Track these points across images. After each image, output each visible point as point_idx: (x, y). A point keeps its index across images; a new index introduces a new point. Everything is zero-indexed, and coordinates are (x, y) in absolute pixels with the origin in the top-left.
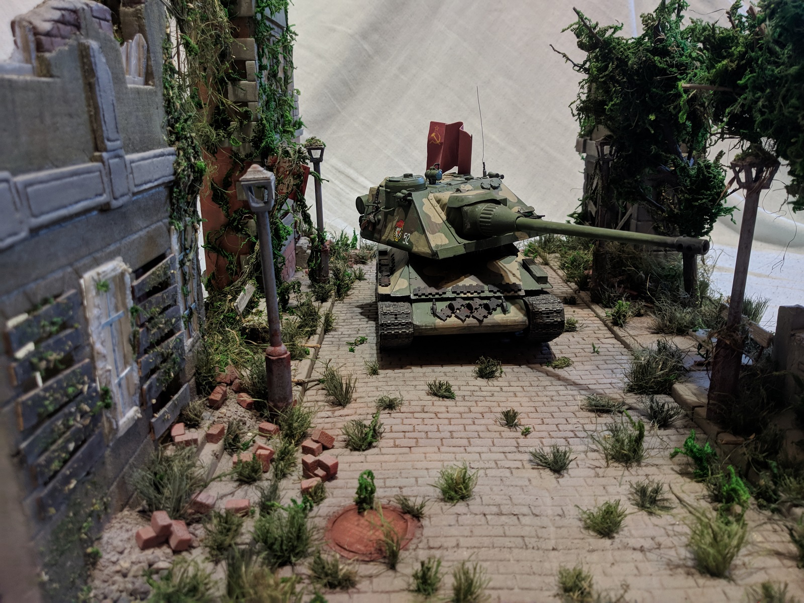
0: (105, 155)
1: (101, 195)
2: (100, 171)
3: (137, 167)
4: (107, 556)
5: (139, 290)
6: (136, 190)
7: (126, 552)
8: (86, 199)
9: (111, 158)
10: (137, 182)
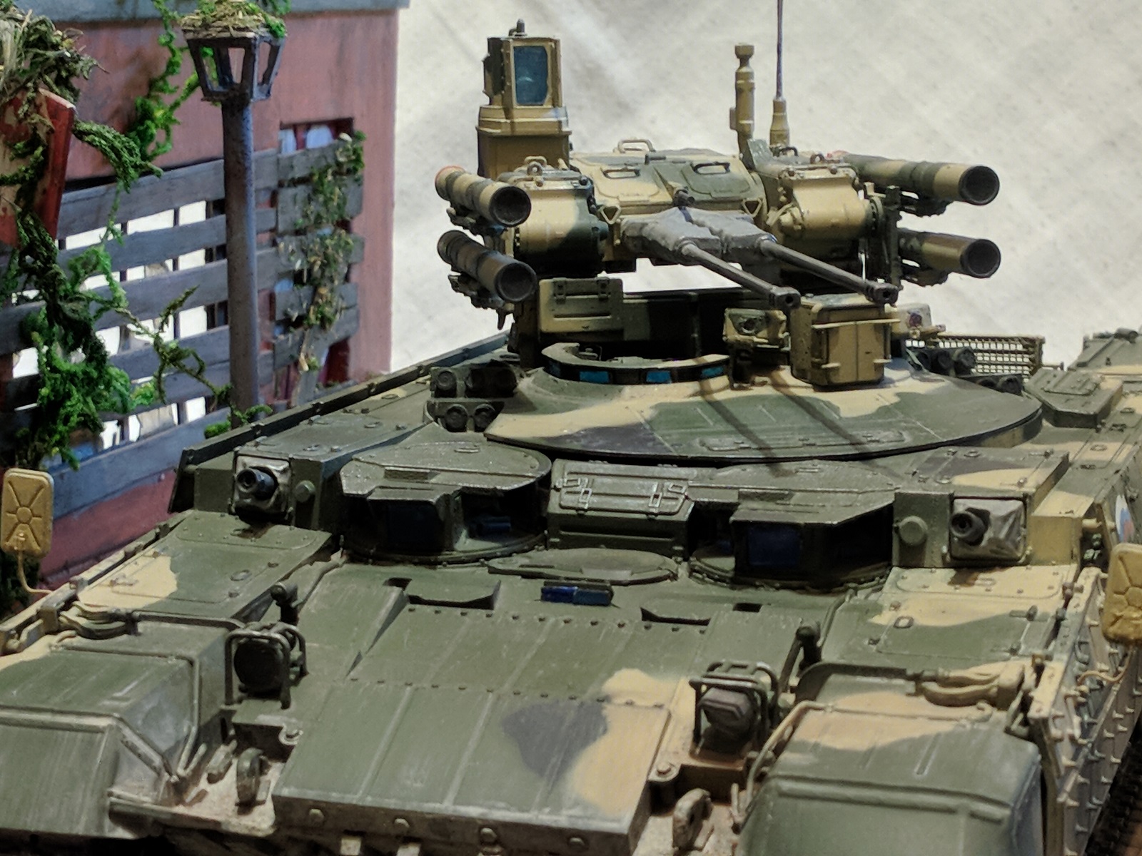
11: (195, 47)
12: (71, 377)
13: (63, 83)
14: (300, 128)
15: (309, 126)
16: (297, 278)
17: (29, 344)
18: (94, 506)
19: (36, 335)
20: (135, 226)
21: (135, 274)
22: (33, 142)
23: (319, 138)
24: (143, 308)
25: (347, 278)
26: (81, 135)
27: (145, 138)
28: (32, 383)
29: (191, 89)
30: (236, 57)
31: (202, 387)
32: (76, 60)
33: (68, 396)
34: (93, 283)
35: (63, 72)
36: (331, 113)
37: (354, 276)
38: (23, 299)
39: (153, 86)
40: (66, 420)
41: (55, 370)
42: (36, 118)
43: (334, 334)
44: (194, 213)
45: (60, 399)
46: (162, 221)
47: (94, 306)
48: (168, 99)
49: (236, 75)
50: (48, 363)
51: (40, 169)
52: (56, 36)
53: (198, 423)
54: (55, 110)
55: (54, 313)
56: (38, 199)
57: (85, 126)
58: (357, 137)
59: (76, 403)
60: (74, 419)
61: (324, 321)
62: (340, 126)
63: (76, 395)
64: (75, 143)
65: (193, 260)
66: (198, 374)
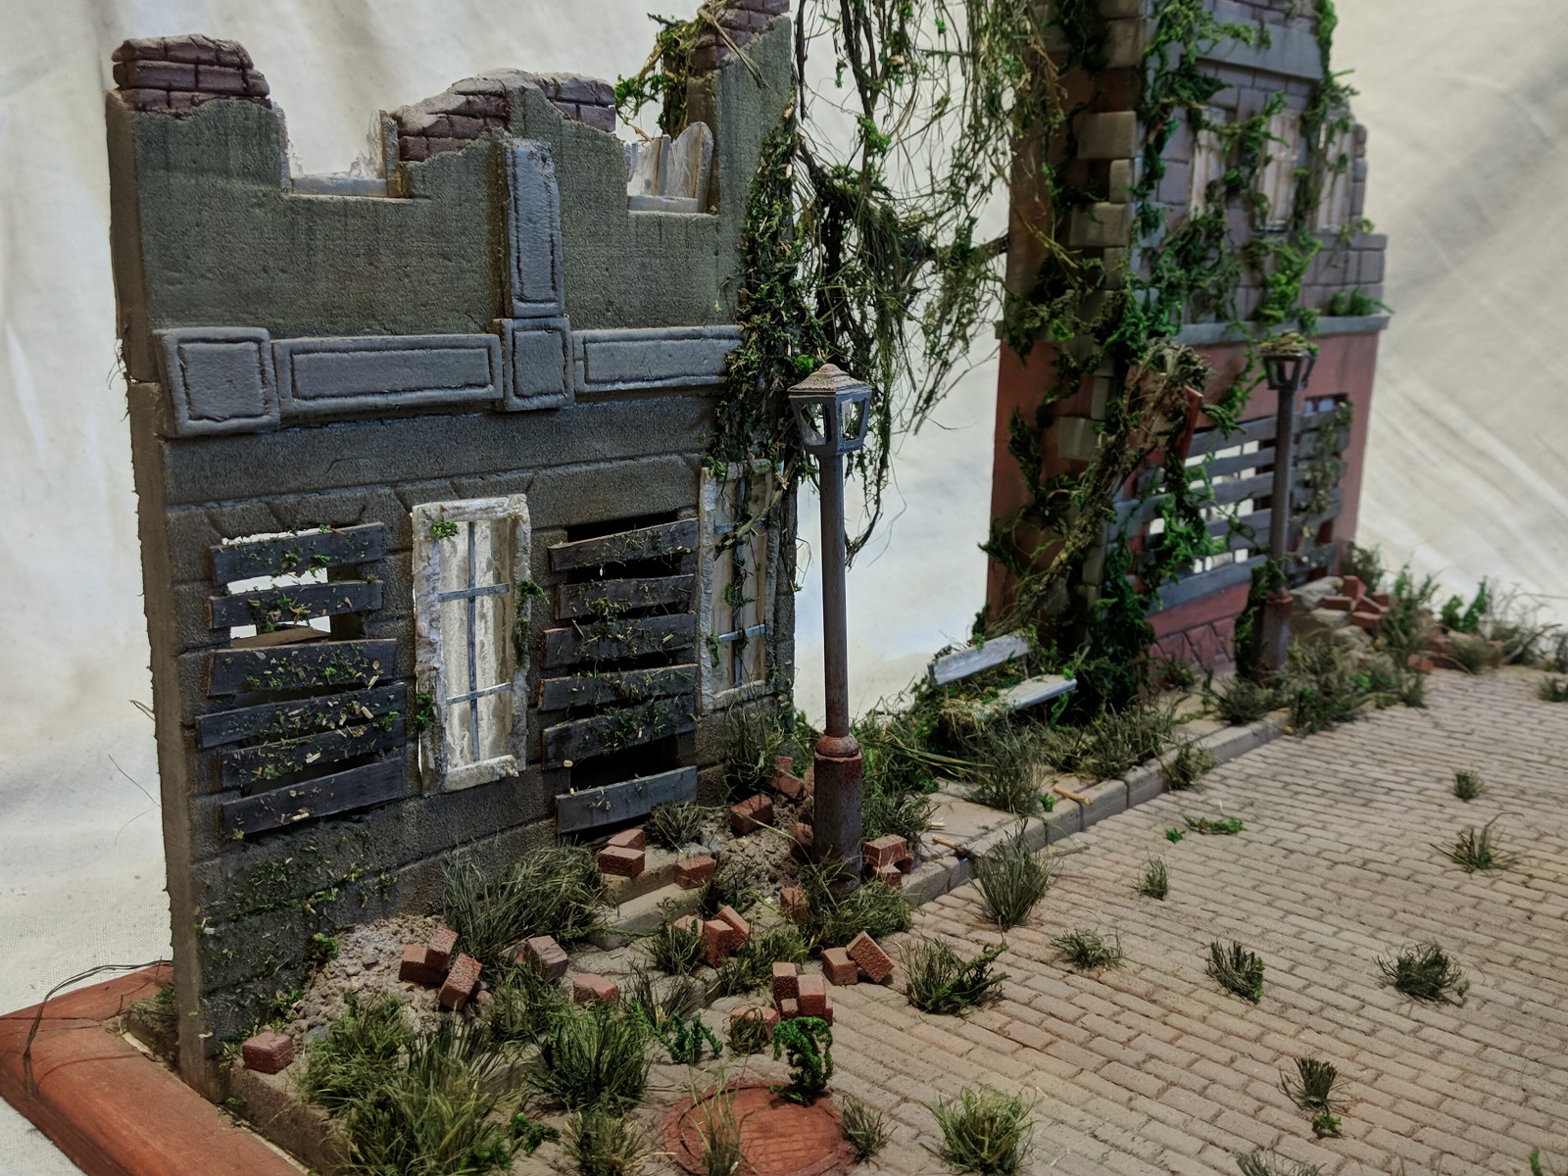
0: (508, 323)
1: (483, 386)
2: (489, 349)
3: (603, 350)
4: (342, 961)
5: (565, 560)
6: (588, 388)
7: (376, 969)
8: (438, 388)
9: (525, 329)
10: (592, 375)
11: (1267, 361)
12: (1180, 535)
13: (1197, 383)
14: (1316, 400)
15: (1321, 398)
16: (1306, 484)
17: (1160, 516)
18: (1185, 605)
19: (1165, 513)
20: (1220, 454)
21: (1217, 480)
22: (1177, 413)
23: (1326, 406)
24: (1222, 500)
25: (1335, 485)
26: (1204, 410)
27: (1231, 407)
28: (1161, 537)
29: (1260, 380)
30: (1289, 367)
31: (1248, 543)
32: (1205, 370)
33: (1178, 545)
34: (1196, 485)
35: (1198, 378)
36: (1335, 391)
37: (1341, 484)
38: (1158, 493)
39: (1237, 378)
40: (1176, 558)
41: (1172, 531)
42: (1181, 401)
43: (1325, 517)
44: (1251, 447)
45: (1175, 546)
46: (1233, 452)
47: (1196, 498)
48: (1245, 385)
49: (1288, 375)
50: (1169, 527)
51: (1180, 428)
52: (1196, 357)
53: (1243, 564)
54: (1192, 398)
55: (1180, 503)
56: (1178, 443)
57: (1207, 406)
58: (1349, 404)
59: (1183, 549)
60: (1181, 558)
61: (1321, 510)
62: (1339, 398)
63: (1182, 545)
64: (1200, 414)
65: (1249, 473)
66: (1251, 538)
